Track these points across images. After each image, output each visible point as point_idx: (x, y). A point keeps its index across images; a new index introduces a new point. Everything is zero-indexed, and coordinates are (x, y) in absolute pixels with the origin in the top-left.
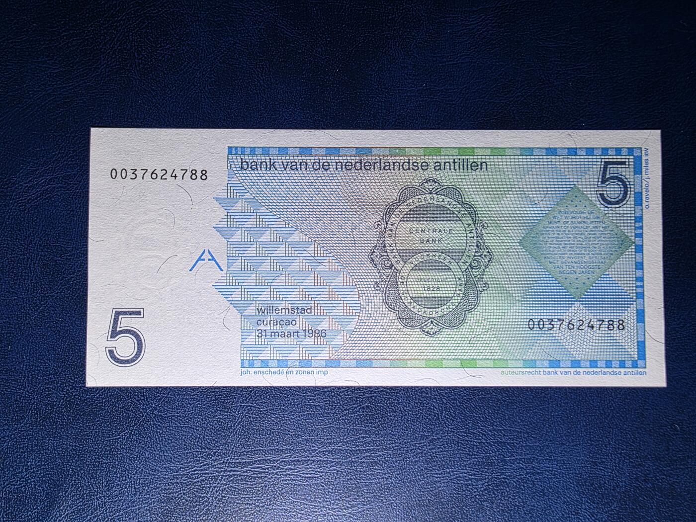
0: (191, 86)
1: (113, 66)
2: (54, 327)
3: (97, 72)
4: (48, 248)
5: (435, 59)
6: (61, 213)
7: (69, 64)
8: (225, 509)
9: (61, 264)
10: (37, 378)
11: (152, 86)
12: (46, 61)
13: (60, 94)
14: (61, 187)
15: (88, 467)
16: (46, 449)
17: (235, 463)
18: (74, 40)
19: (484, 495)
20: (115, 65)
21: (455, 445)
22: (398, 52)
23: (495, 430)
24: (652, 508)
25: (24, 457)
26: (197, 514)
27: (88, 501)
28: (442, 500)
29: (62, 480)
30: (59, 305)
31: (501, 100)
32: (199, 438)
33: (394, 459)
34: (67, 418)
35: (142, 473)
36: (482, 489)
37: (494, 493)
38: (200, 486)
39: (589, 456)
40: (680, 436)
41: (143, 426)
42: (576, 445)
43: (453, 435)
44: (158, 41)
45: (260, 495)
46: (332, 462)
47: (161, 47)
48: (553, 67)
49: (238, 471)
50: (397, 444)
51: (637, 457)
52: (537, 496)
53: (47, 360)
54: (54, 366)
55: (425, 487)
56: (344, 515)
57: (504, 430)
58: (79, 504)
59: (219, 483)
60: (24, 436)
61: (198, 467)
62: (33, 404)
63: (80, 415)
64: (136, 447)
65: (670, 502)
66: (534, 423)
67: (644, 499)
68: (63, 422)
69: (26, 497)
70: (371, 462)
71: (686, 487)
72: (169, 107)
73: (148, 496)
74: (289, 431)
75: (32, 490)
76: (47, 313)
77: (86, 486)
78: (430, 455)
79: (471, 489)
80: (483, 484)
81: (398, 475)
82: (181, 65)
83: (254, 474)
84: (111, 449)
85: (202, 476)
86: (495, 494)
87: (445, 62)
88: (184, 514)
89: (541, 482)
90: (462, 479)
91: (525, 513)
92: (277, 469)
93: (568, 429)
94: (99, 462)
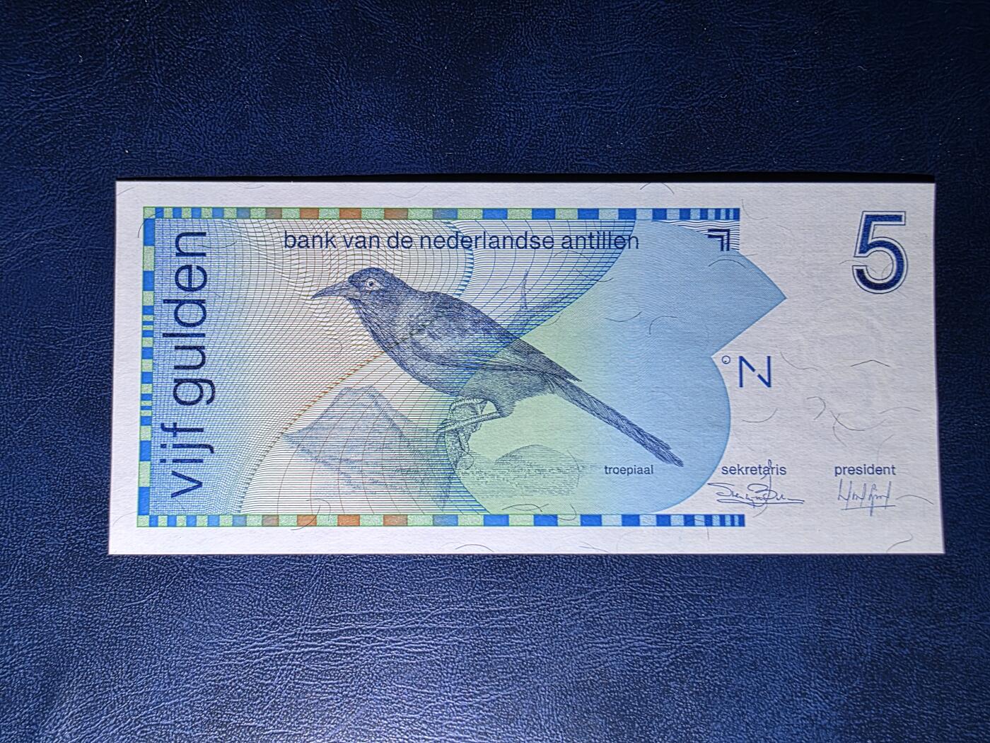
0: (237, 94)
1: (123, 69)
2: (48, 446)
3: (101, 78)
4: (36, 332)
5: (584, 49)
6: (53, 281)
7: (61, 68)
8: (299, 701)
9: (55, 354)
10: (24, 520)
11: (180, 96)
12: (27, 64)
13: (47, 111)
14: (53, 245)
15: (101, 646)
16: (39, 622)
17: (312, 635)
18: (66, 33)
19: (670, 672)
20: (127, 68)
21: (627, 600)
22: (531, 40)
23: (683, 578)
24: (911, 685)
25: (8, 634)
26: (259, 709)
27: (102, 695)
28: (610, 681)
29: (63, 666)
30: (54, 413)
31: (681, 105)
32: (259, 600)
33: (540, 623)
34: (69, 575)
35: (178, 653)
36: (667, 663)
37: (683, 668)
38: (262, 669)
39: (819, 611)
40: (949, 580)
41: (179, 584)
42: (800, 597)
43: (623, 587)
44: (186, 32)
45: (349, 680)
46: (451, 630)
47: (190, 41)
48: (754, 57)
49: (317, 646)
50: (543, 602)
51: (888, 612)
52: (746, 671)
53: (39, 492)
54: (48, 502)
55: (585, 662)
56: (471, 706)
57: (697, 577)
58: (89, 700)
59: (289, 665)
60: (7, 603)
61: (257, 641)
62: (19, 557)
63: (86, 570)
64: (169, 615)
65: (936, 675)
66: (740, 567)
67: (899, 671)
68: (63, 582)
69: (13, 691)
70: (506, 628)
71: (959, 652)
72: (205, 125)
73: (188, 685)
74: (389, 587)
75: (21, 680)
76: (37, 425)
77: (99, 674)
78: (592, 617)
79: (651, 663)
80: (668, 656)
81: (546, 645)
82: (221, 66)
83: (339, 650)
84: (133, 619)
85: (264, 655)
86: (686, 670)
87: (600, 53)
88: (240, 710)
89: (751, 650)
90: (639, 649)
91: (730, 696)
92: (373, 642)
93: (789, 574)
94: (116, 638)
